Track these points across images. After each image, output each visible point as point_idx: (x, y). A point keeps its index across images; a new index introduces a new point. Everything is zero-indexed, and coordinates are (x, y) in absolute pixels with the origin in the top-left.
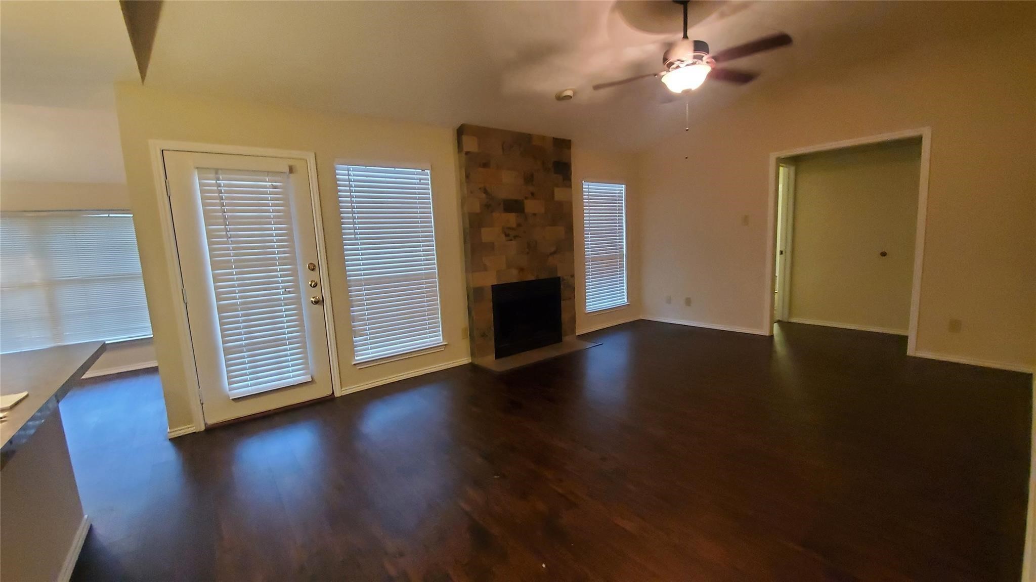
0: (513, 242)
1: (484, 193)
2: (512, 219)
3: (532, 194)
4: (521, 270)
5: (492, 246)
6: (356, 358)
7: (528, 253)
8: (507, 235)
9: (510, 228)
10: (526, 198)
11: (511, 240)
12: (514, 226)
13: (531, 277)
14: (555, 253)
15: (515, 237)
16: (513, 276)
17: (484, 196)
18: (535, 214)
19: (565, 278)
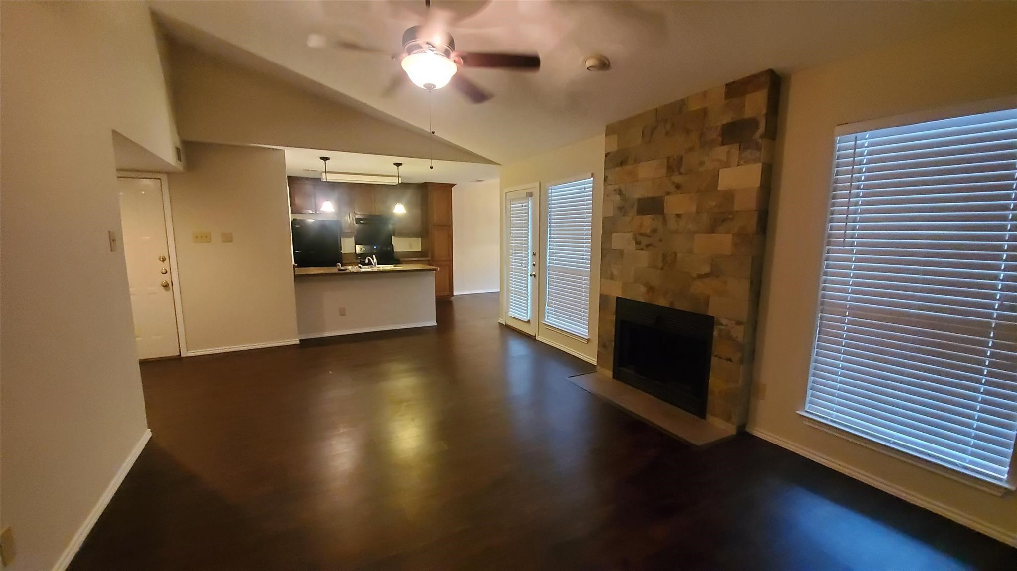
0: (644, 254)
1: (619, 195)
2: (648, 221)
3: (678, 186)
4: (651, 289)
5: (621, 253)
6: (546, 320)
7: (662, 269)
8: (638, 243)
9: (641, 234)
10: (668, 194)
11: (642, 249)
12: (648, 231)
13: (663, 302)
14: (706, 275)
15: (648, 245)
16: (639, 294)
17: (618, 198)
18: (678, 216)
19: (724, 322)
